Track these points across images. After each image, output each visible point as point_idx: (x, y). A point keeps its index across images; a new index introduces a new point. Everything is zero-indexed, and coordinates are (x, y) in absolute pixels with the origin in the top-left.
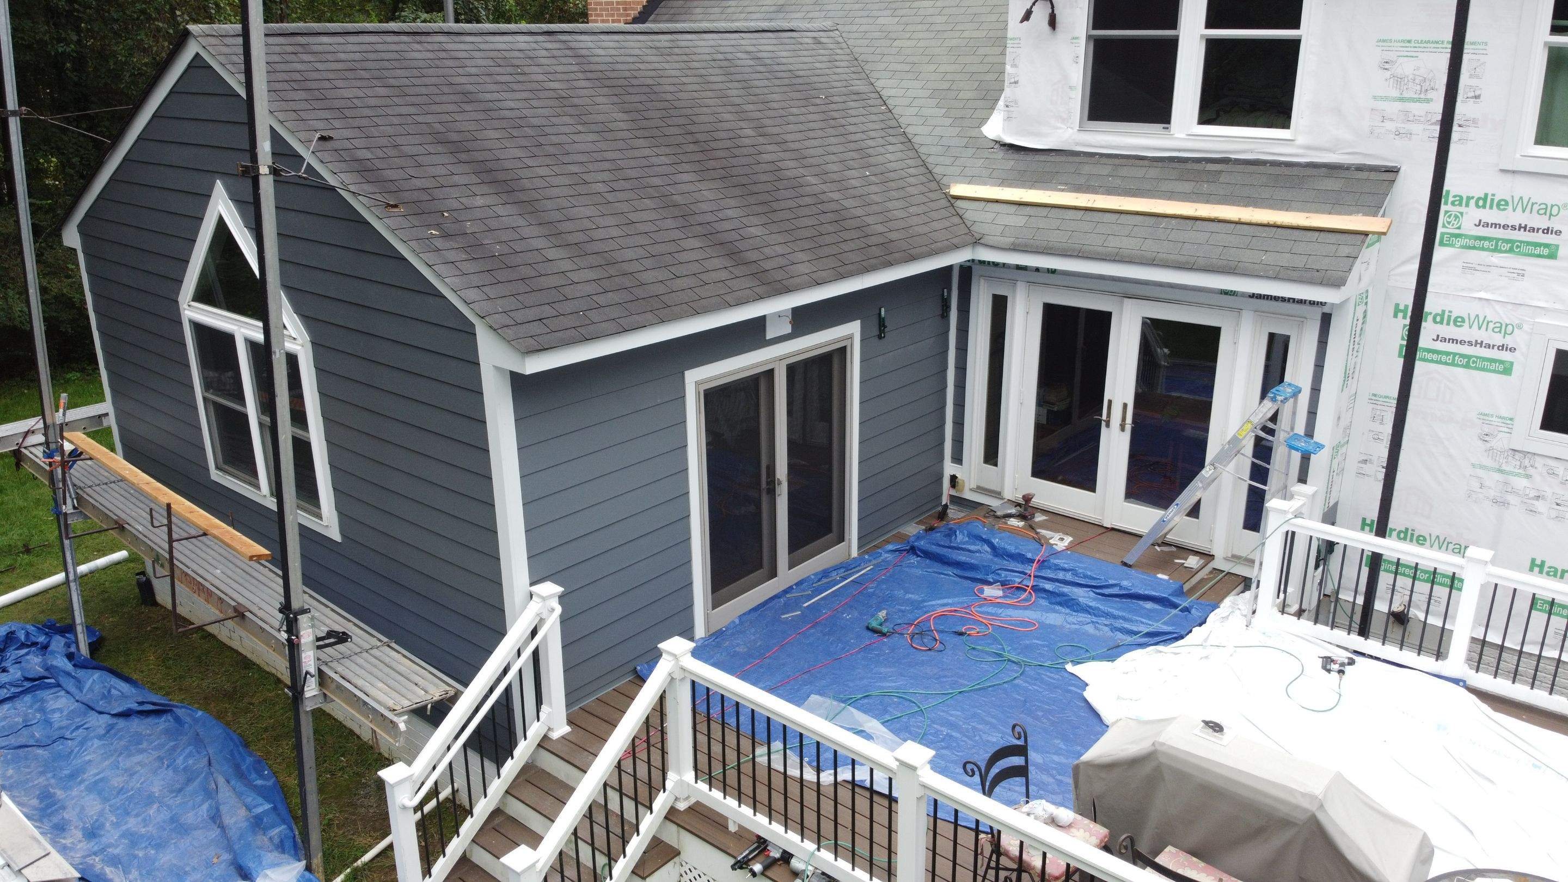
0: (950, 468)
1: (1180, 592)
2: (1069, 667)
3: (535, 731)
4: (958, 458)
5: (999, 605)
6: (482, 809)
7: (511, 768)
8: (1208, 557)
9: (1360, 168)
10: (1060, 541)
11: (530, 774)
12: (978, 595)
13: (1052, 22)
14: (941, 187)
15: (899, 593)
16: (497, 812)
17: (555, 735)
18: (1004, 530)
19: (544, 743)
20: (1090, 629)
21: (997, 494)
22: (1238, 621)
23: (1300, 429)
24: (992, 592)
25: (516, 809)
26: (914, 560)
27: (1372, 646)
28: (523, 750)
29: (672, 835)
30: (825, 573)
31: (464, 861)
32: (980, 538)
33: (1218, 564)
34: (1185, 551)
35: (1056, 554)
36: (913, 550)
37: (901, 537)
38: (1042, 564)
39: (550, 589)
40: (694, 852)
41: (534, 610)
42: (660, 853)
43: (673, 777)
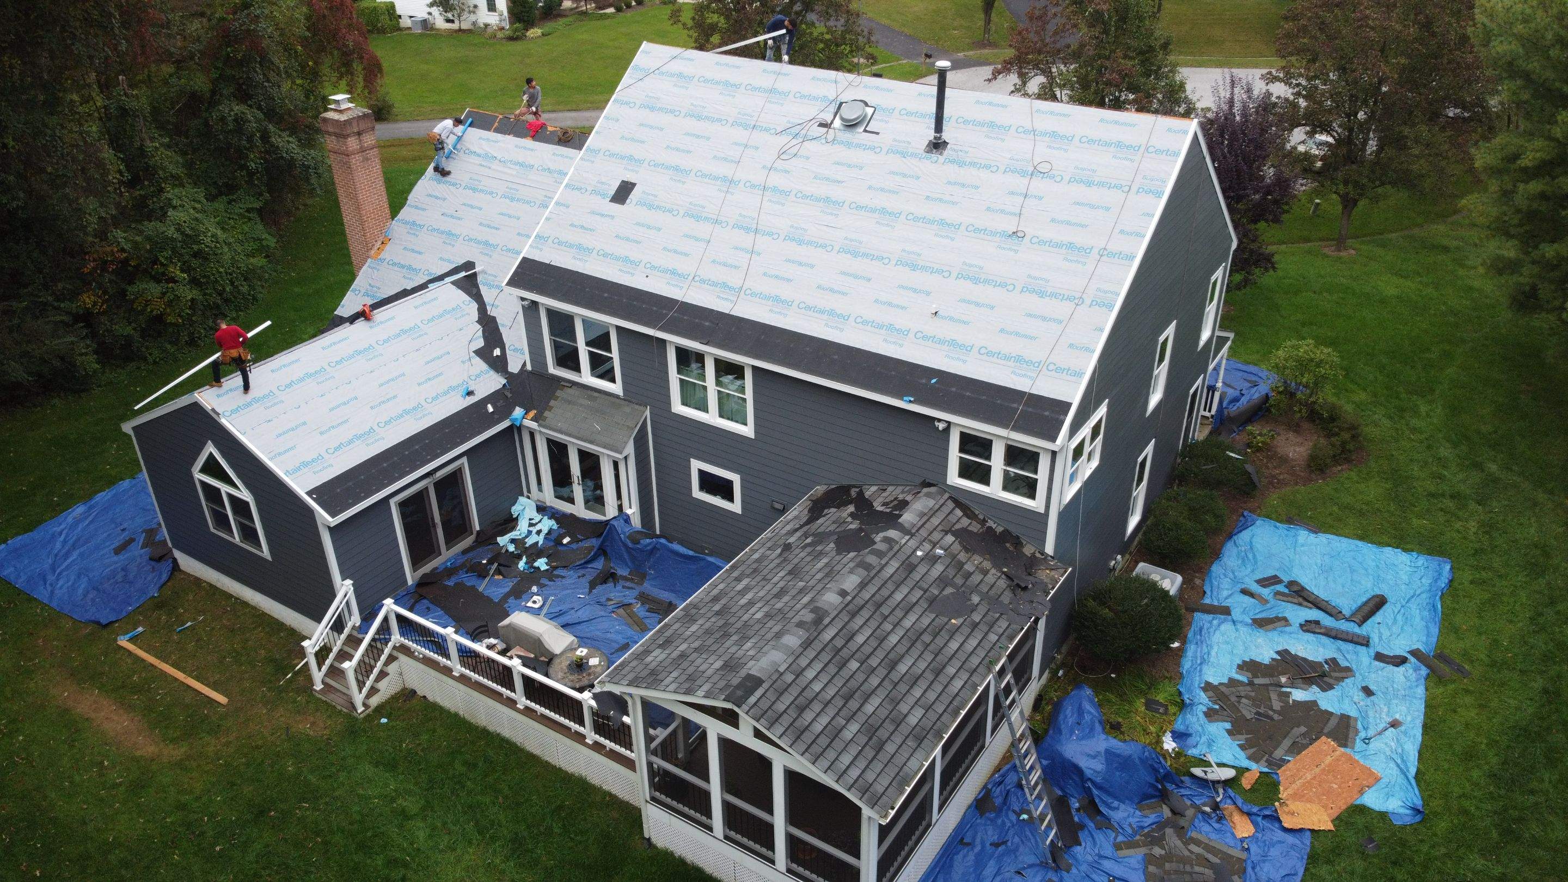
3: (350, 625)
6: (335, 650)
7: (343, 636)
11: (350, 636)
16: (341, 650)
17: (357, 625)
19: (354, 627)
25: (347, 649)
28: (347, 631)
29: (395, 653)
31: (332, 666)
39: (349, 582)
40: (403, 658)
41: (344, 588)
42: (391, 659)
43: (393, 638)
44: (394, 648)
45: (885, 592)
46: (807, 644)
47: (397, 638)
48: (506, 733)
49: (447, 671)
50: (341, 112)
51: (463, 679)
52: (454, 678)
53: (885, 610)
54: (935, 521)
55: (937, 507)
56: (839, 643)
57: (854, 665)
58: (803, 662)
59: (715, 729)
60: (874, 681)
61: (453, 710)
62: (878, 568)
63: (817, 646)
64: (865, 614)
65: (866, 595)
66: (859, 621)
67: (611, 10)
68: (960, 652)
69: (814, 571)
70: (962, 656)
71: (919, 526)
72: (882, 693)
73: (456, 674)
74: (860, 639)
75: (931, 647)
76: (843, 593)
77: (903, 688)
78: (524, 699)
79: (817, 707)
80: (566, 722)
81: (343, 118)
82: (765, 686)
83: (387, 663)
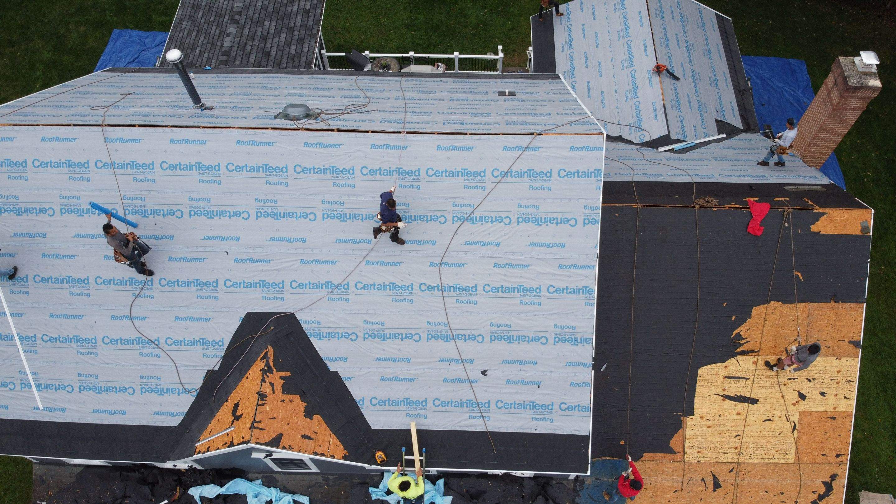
53: (209, 45)
56: (221, 19)
57: (212, 19)
60: (203, 21)
64: (216, 37)
66: (217, 33)
72: (198, 20)
76: (228, 35)
77: (192, 29)
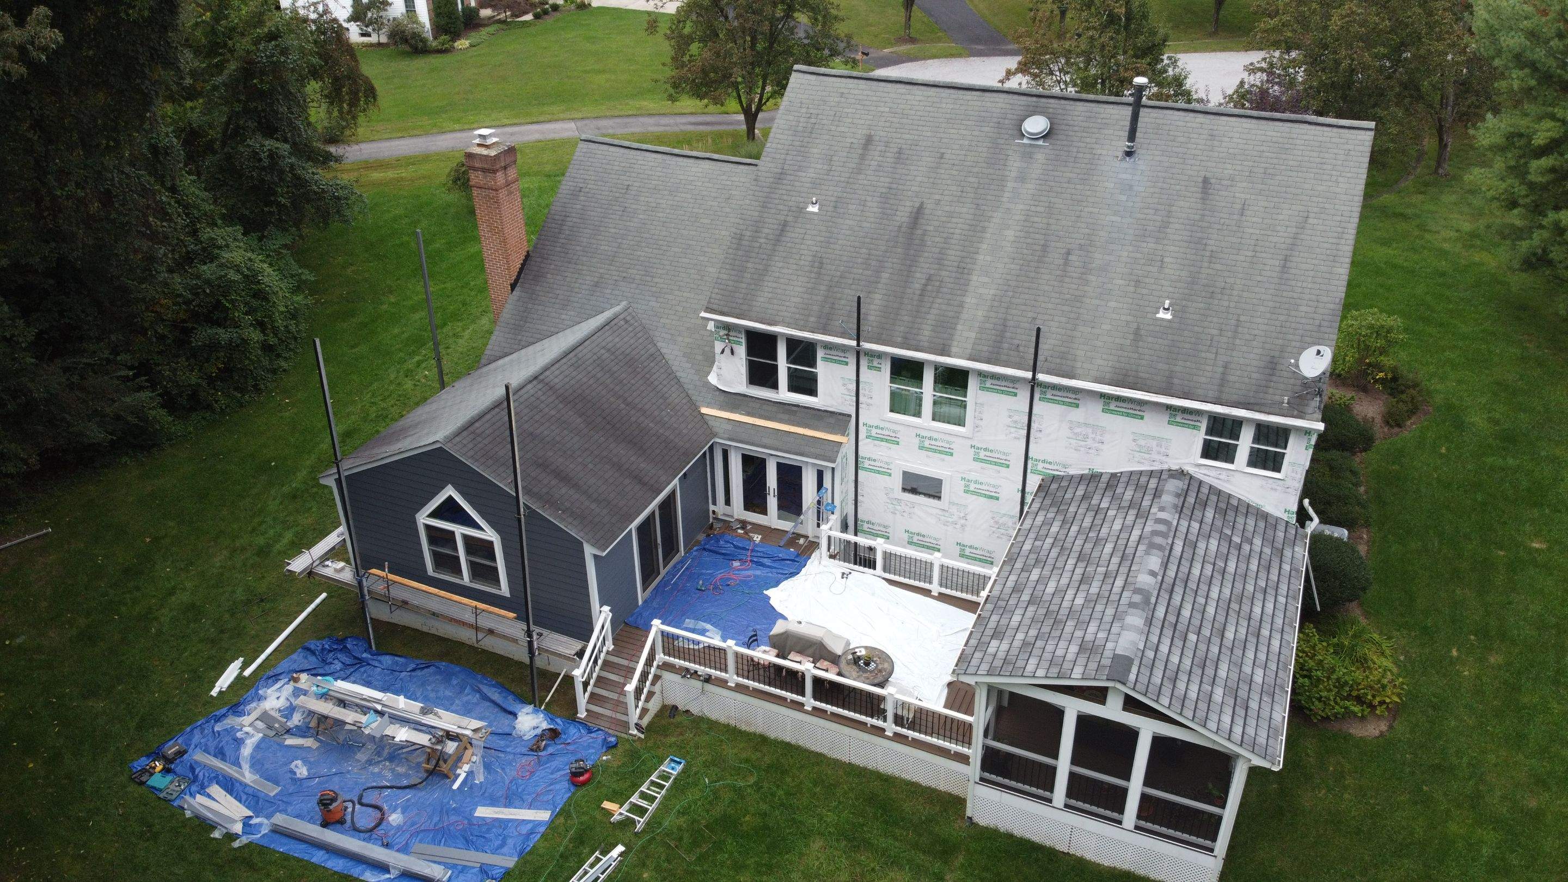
0: (712, 507)
1: (798, 555)
2: (765, 592)
3: (605, 650)
4: (714, 503)
5: (739, 570)
7: (600, 662)
8: (806, 537)
9: (840, 414)
10: (757, 538)
12: (731, 567)
13: (732, 353)
14: (696, 409)
15: (704, 571)
17: (610, 649)
18: (737, 536)
19: (608, 653)
20: (770, 575)
21: (732, 517)
22: (816, 562)
23: (830, 501)
24: (736, 564)
26: (706, 553)
27: (856, 567)
29: (658, 672)
30: (675, 567)
32: (728, 542)
33: (811, 539)
34: (799, 536)
35: (756, 545)
36: (704, 549)
37: (698, 543)
38: (753, 551)
39: (606, 609)
40: (667, 676)
41: (602, 616)
42: (657, 678)
43: (657, 657)
44: (658, 667)
45: (1184, 569)
46: (1149, 622)
47: (660, 657)
48: (788, 737)
49: (723, 683)
50: (487, 147)
51: (740, 688)
52: (730, 688)
53: (1192, 585)
54: (1191, 500)
55: (1186, 487)
56: (1172, 618)
57: (1192, 637)
58: (1154, 639)
59: (1073, 708)
60: (1215, 649)
61: (723, 720)
62: (1168, 548)
63: (1157, 624)
64: (1179, 590)
65: (1171, 573)
66: (1177, 598)
67: (529, 17)
68: (1264, 616)
69: (1105, 556)
70: (1267, 619)
71: (1180, 505)
72: (1225, 660)
73: (731, 684)
74: (1186, 613)
75: (1242, 614)
76: (1153, 574)
77: (1238, 652)
78: (812, 701)
79: (1183, 677)
80: (863, 718)
81: (493, 153)
82: (1136, 662)
83: (653, 684)
